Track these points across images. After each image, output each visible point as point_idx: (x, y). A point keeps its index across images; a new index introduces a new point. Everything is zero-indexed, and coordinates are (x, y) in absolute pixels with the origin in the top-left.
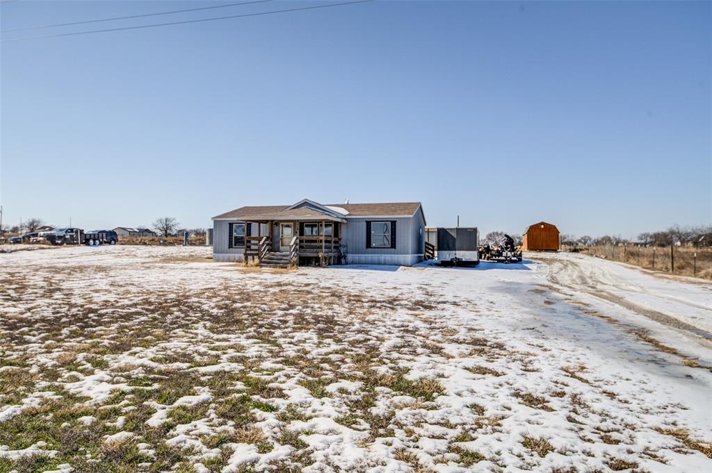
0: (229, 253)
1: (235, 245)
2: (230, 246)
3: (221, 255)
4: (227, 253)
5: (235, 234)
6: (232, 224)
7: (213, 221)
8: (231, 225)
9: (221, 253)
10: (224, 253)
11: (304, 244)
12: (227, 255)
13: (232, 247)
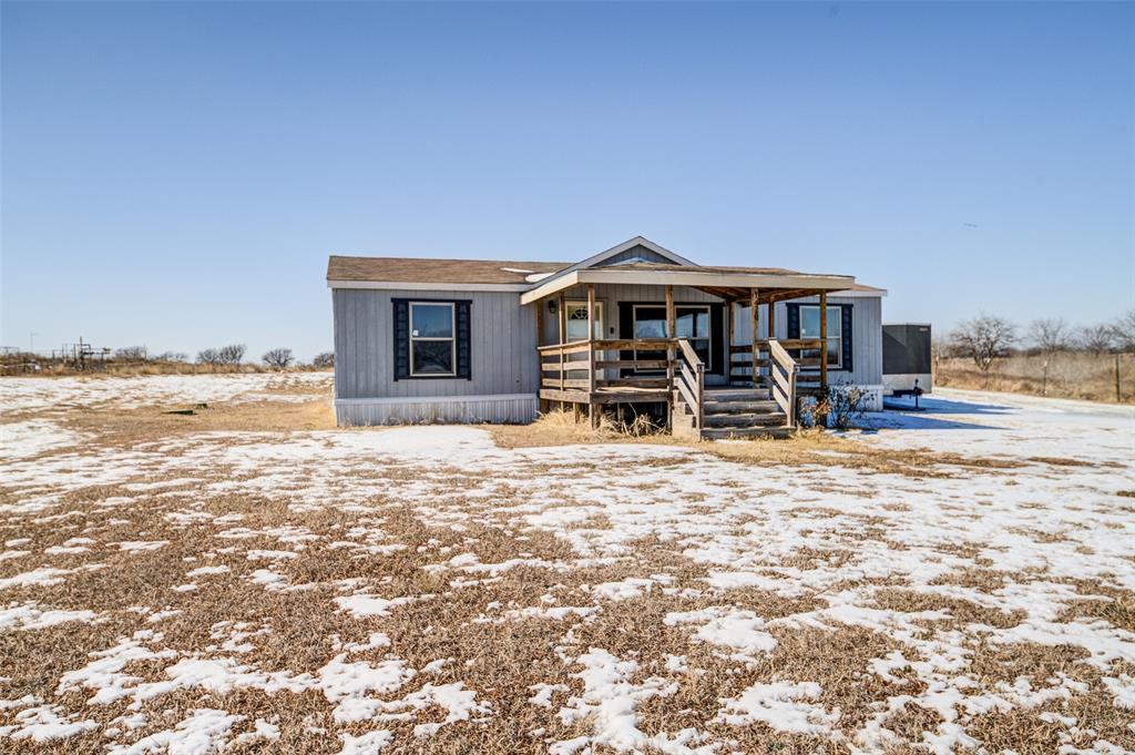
0: (397, 395)
1: (417, 369)
2: (400, 372)
3: (366, 405)
4: (387, 395)
5: (414, 334)
6: (406, 301)
7: (330, 290)
8: (400, 305)
9: (366, 395)
10: (376, 395)
11: (635, 365)
12: (386, 404)
13: (407, 376)
